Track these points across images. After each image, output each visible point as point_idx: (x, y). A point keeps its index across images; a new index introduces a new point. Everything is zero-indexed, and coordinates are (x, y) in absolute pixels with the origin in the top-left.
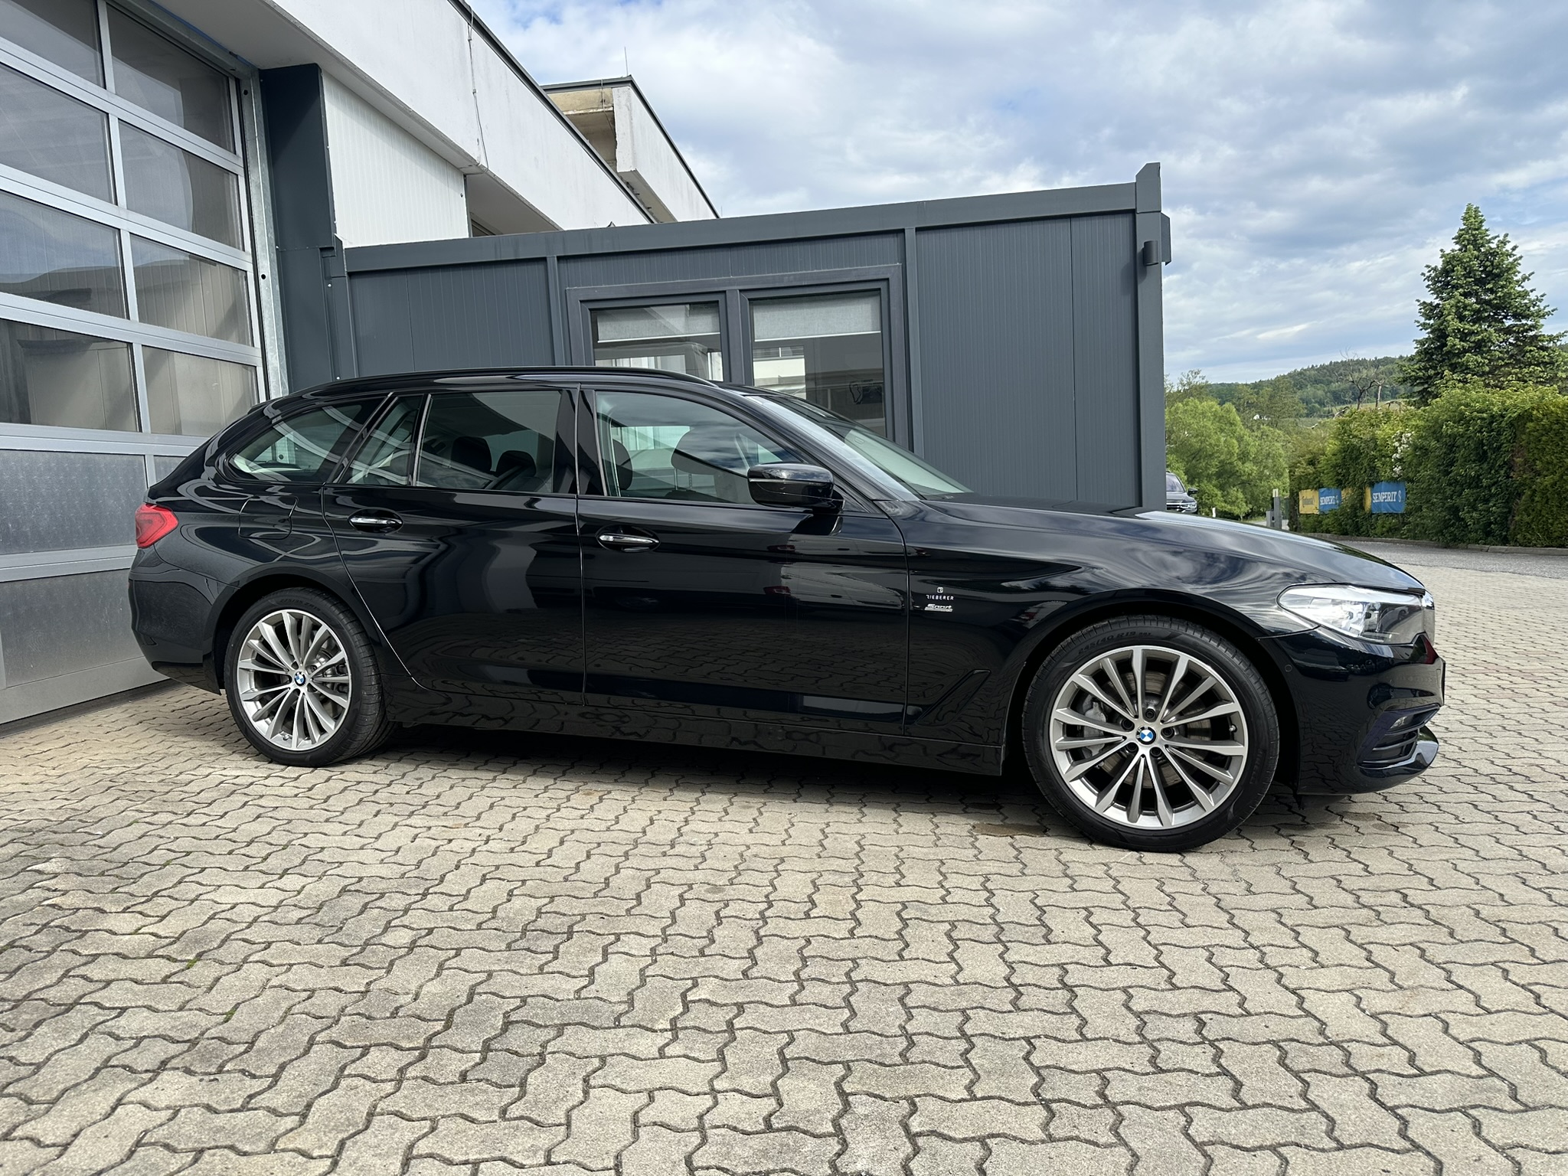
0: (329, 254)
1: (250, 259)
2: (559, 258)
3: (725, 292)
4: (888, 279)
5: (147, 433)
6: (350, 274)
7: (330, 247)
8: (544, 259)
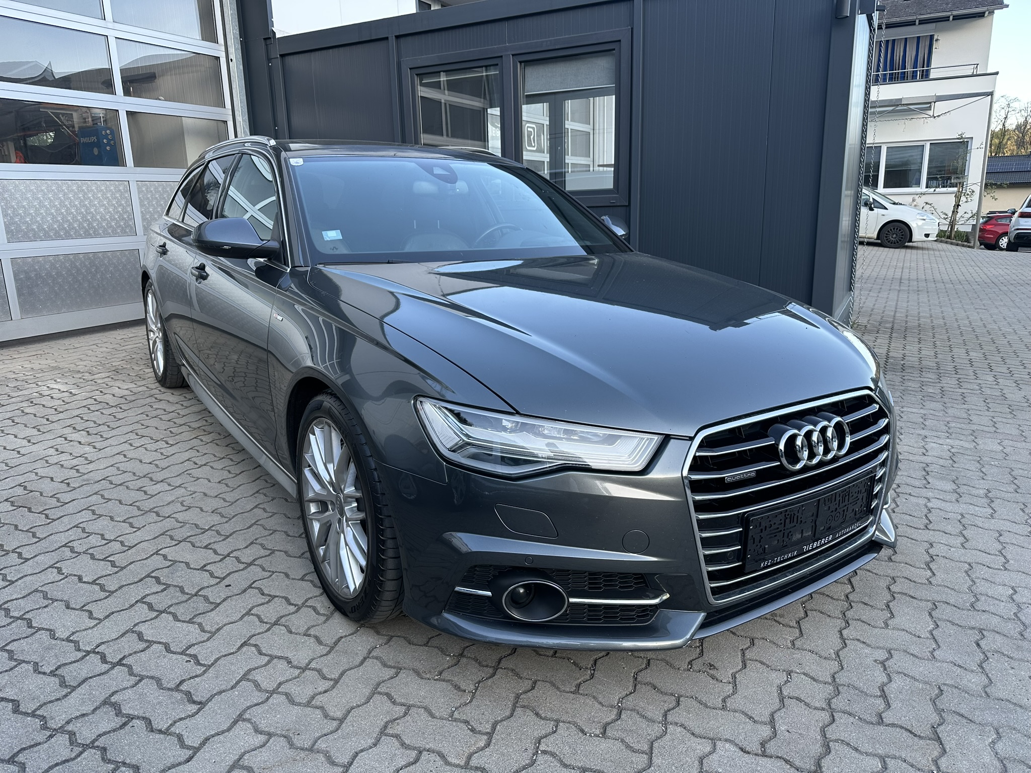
0: (268, 41)
1: (223, 48)
2: (397, 37)
3: (502, 56)
4: (620, 41)
5: (130, 167)
6: (282, 56)
7: (270, 37)
8: (387, 38)
